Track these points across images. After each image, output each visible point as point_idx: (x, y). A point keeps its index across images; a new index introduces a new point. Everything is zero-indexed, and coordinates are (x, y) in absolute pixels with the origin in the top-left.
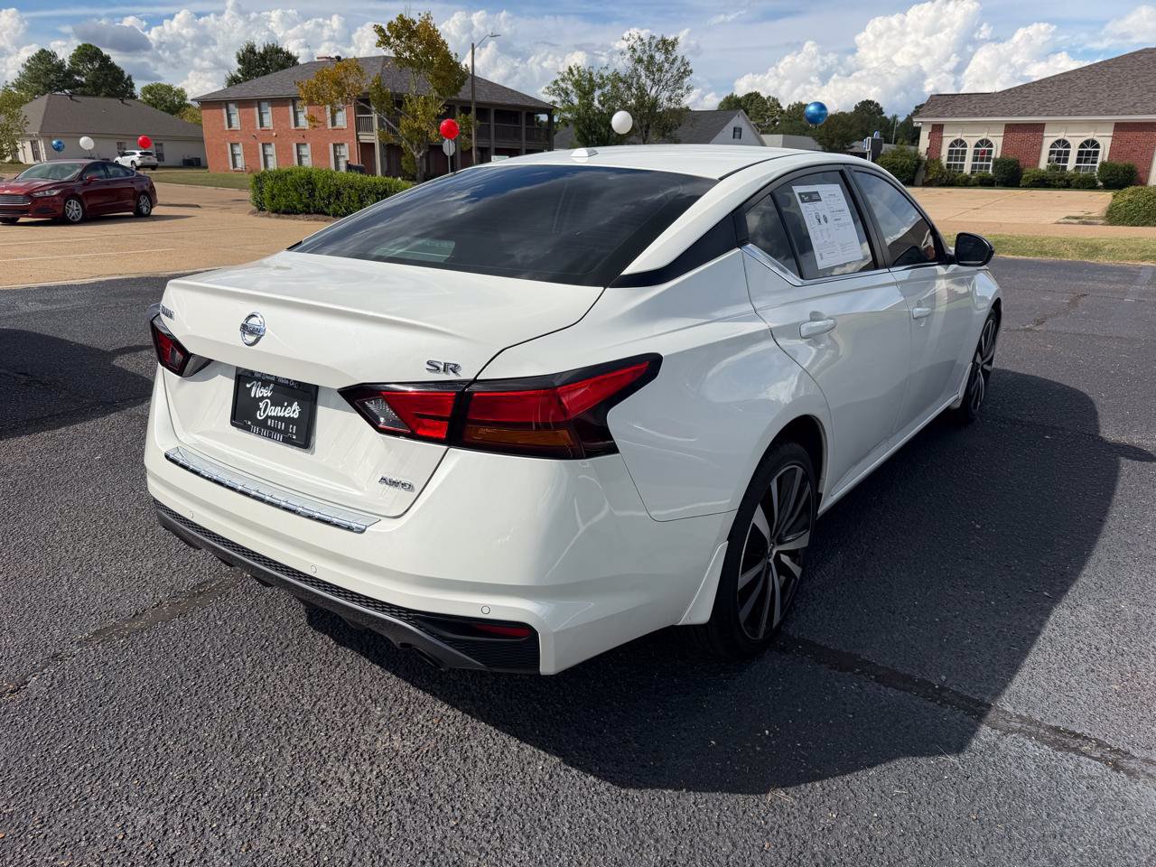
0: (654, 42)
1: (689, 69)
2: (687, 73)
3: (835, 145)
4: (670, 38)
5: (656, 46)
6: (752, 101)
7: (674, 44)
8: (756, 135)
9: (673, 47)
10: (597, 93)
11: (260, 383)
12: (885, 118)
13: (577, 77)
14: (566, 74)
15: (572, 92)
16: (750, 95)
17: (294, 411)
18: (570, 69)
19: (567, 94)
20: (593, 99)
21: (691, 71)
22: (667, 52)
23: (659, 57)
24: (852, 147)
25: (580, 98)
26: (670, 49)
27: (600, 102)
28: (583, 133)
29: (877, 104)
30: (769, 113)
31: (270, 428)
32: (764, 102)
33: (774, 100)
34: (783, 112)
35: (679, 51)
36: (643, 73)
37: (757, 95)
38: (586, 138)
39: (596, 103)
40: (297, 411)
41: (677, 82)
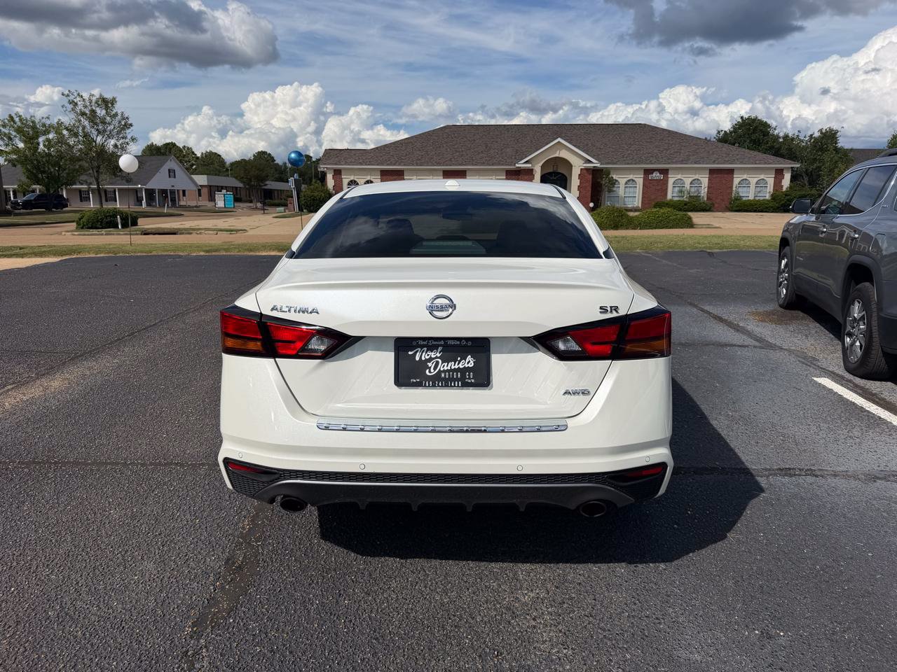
0: (94, 99)
1: (129, 122)
2: (128, 126)
3: (253, 183)
4: (108, 96)
5: (96, 103)
6: (171, 149)
7: (113, 101)
8: (187, 175)
9: (113, 104)
10: (41, 139)
11: (425, 349)
12: (278, 164)
13: (19, 124)
14: (6, 121)
15: (15, 136)
16: (168, 144)
17: (469, 362)
18: (11, 117)
19: (10, 139)
20: (38, 144)
21: (131, 125)
22: (107, 108)
23: (101, 112)
24: (266, 185)
25: (25, 142)
26: (110, 105)
27: (44, 145)
28: (32, 173)
29: (270, 154)
30: (186, 159)
31: (445, 379)
32: (180, 150)
33: (188, 148)
34: (198, 158)
35: (118, 108)
36: (86, 123)
37: (173, 145)
38: (36, 176)
39: (41, 146)
40: (472, 362)
41: (118, 133)
